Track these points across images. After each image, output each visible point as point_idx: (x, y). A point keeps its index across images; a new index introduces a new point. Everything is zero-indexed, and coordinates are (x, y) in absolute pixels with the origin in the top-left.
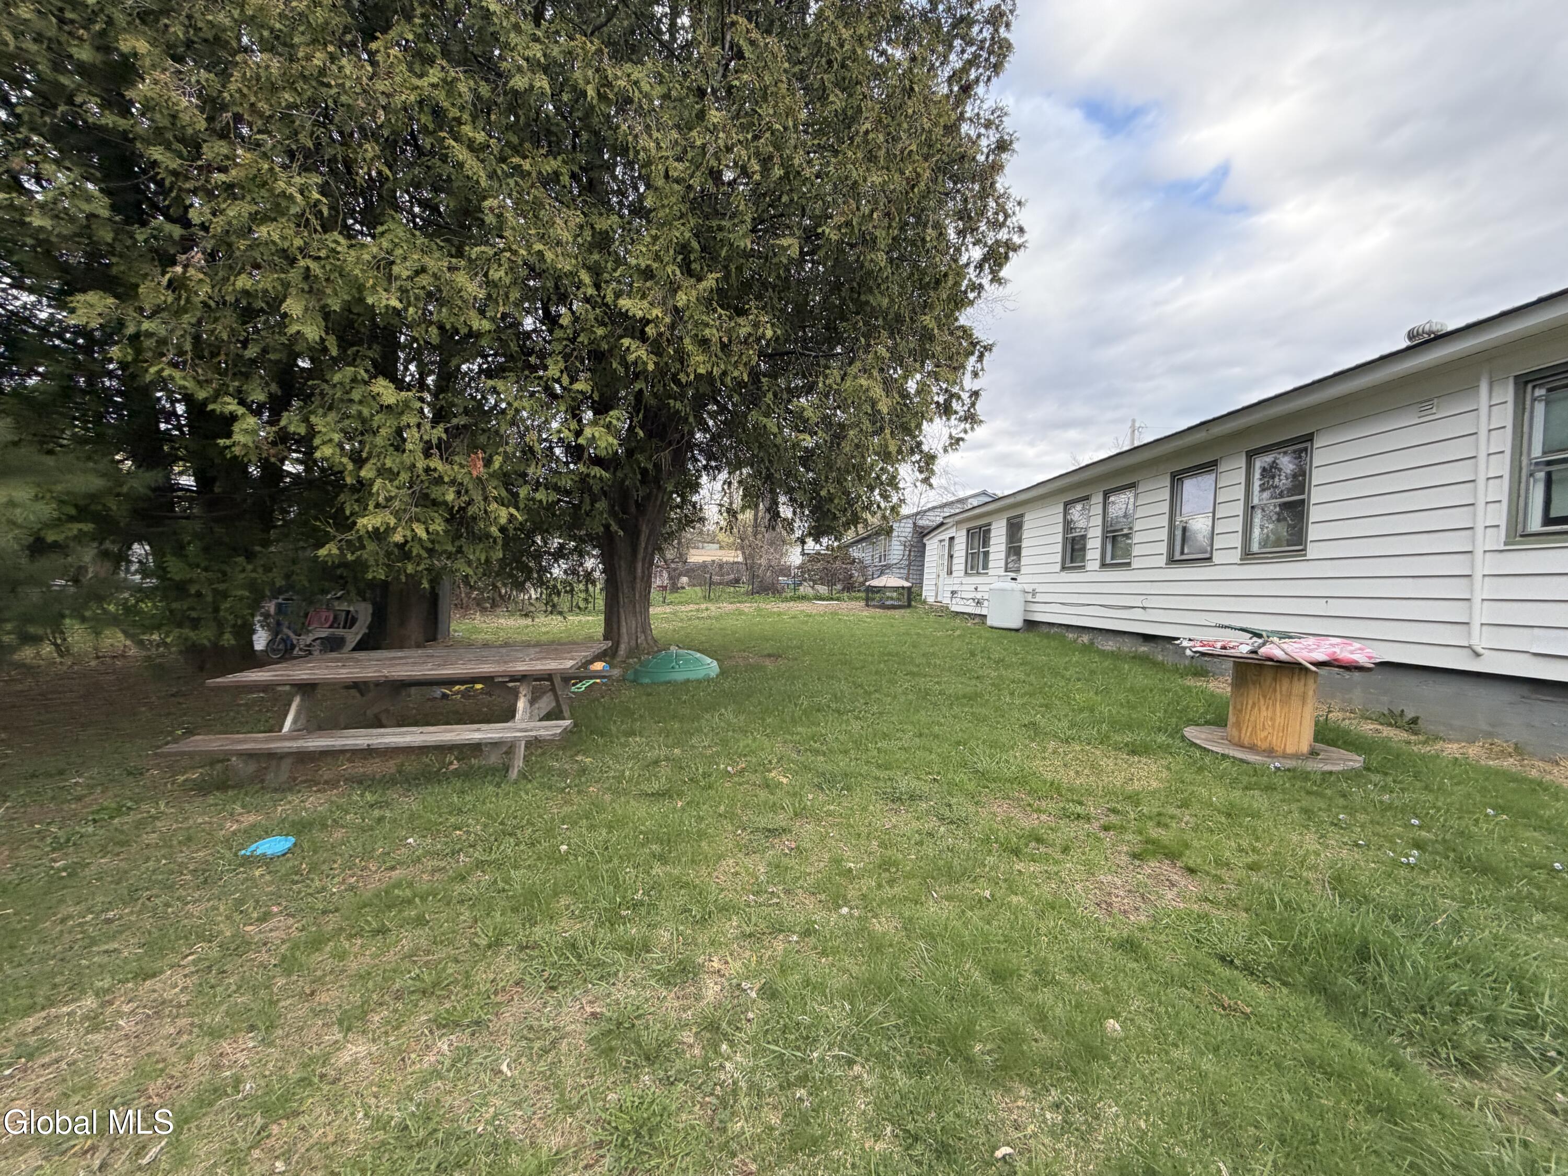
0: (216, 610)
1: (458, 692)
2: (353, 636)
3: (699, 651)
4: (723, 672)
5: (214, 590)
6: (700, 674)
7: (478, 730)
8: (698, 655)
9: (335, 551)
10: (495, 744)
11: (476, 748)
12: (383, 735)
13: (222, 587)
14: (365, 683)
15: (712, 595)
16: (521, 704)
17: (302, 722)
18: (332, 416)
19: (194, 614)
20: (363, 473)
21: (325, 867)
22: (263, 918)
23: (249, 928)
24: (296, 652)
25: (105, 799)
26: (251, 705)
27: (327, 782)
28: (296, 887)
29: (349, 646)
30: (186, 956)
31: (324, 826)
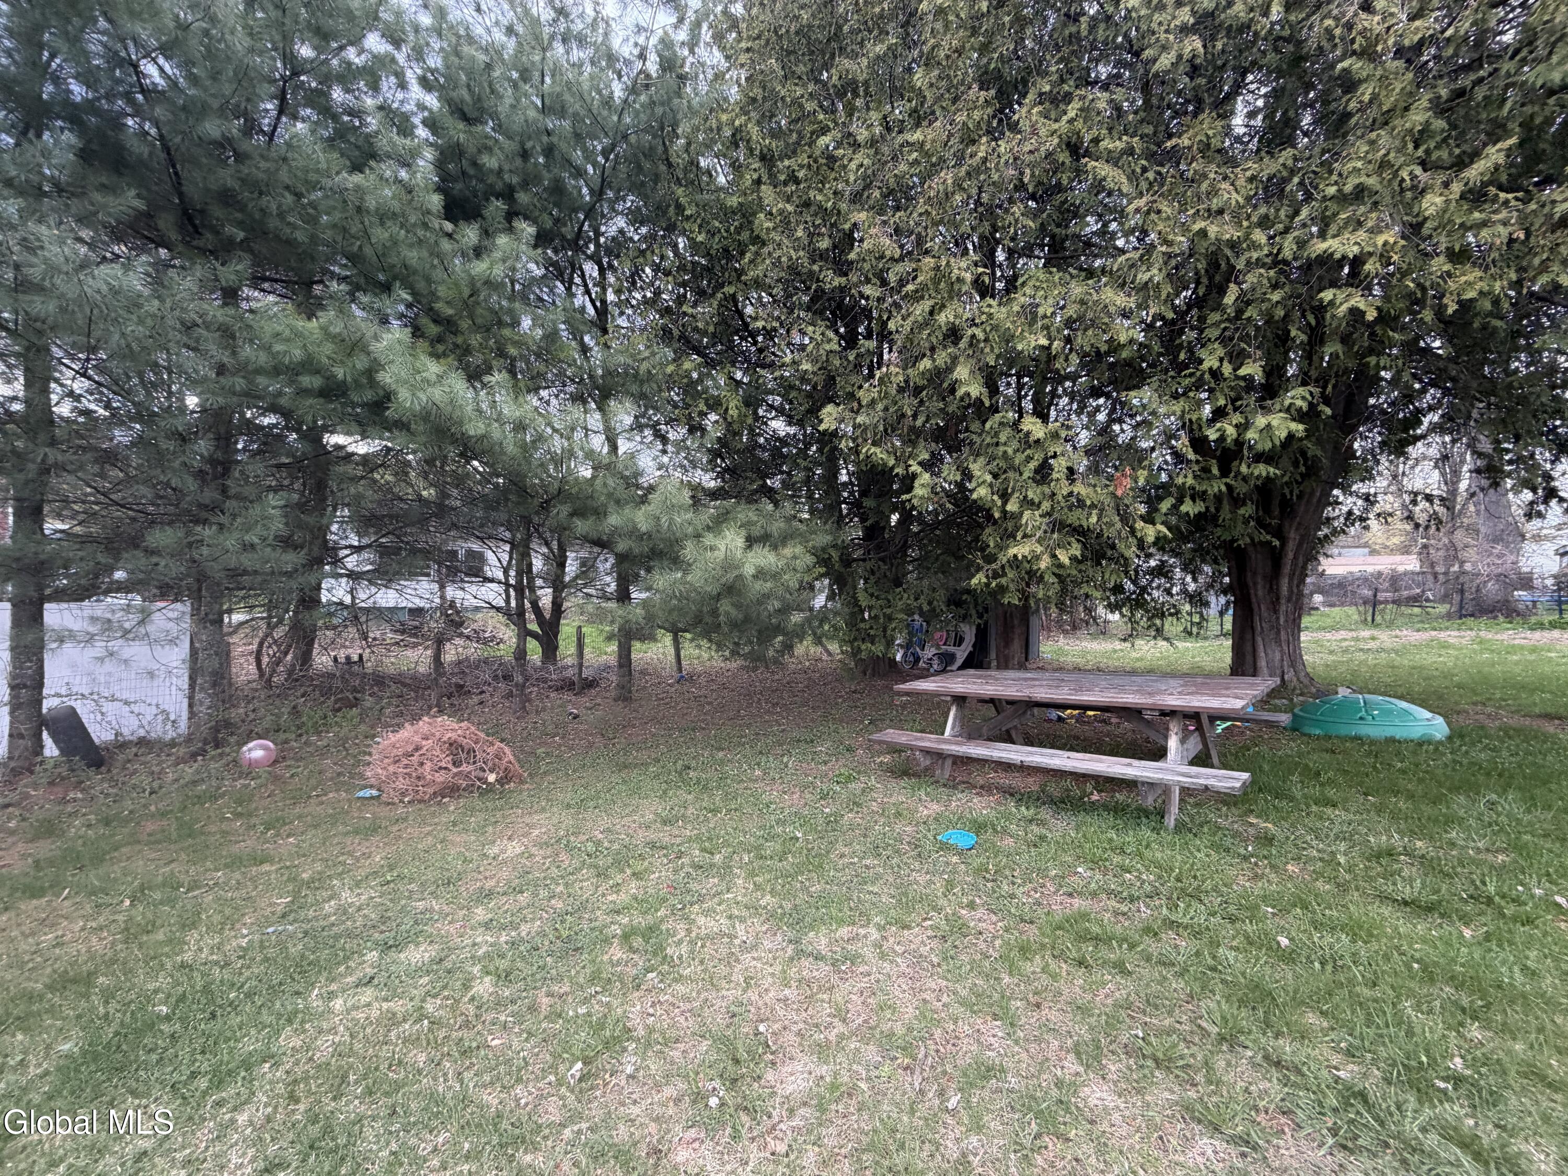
0: (885, 631)
1: (1072, 717)
2: (962, 653)
3: (1401, 697)
4: (1456, 734)
6: (1416, 732)
7: (1130, 765)
8: (1404, 705)
9: (984, 580)
10: (1152, 785)
11: (1130, 784)
12: (1031, 753)
13: (888, 611)
14: (999, 700)
15: (1378, 618)
16: (1173, 743)
17: (957, 729)
18: (982, 460)
19: (872, 632)
20: (1009, 508)
21: (1007, 873)
22: (972, 906)
23: (964, 912)
24: (921, 664)
25: (839, 767)
26: (904, 706)
27: (982, 787)
28: (989, 885)
29: (959, 662)
30: (925, 919)
31: (995, 831)
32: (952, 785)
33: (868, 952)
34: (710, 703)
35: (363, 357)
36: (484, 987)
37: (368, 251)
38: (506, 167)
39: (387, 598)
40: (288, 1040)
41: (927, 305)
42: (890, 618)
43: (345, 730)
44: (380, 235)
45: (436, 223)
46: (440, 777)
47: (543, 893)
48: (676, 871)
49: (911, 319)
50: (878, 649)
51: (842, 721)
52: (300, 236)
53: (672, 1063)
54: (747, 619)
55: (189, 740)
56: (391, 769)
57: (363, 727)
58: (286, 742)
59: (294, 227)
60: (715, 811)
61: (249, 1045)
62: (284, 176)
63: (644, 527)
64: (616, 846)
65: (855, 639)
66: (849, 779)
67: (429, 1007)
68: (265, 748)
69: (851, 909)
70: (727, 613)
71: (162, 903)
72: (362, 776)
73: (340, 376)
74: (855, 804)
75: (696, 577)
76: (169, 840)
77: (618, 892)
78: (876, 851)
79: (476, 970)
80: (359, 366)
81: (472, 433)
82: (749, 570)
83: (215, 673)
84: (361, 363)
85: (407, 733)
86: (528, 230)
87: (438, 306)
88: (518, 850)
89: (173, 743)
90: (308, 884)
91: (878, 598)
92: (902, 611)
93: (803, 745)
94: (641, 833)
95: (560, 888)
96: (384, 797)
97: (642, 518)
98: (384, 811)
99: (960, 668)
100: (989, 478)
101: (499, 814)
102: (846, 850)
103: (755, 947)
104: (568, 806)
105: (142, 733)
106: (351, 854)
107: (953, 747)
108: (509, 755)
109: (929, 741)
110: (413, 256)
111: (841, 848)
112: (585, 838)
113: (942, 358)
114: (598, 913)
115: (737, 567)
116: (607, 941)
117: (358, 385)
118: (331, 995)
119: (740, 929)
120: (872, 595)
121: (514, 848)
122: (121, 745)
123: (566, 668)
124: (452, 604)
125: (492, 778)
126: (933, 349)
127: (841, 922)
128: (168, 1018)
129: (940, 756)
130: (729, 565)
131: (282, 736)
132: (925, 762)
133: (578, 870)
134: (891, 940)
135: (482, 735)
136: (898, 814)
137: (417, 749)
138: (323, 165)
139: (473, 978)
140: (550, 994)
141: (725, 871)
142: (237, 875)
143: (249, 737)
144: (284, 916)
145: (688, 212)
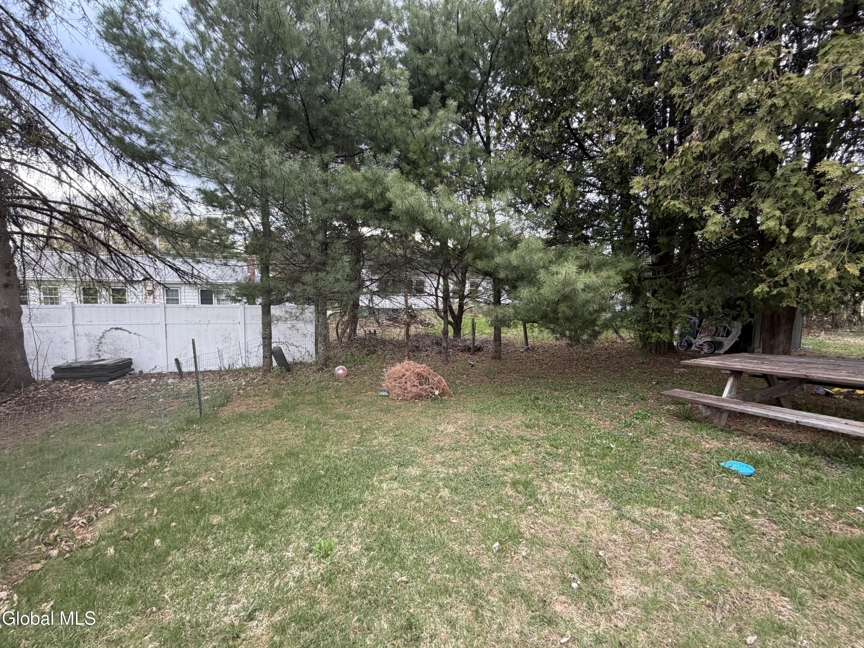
1: (840, 393)
2: (728, 343)
5: (671, 314)
9: (766, 289)
12: (808, 417)
13: (674, 312)
14: (771, 375)
17: (733, 393)
18: (770, 201)
19: (660, 325)
20: (796, 234)
21: (785, 497)
22: (754, 514)
23: (747, 517)
24: (693, 348)
25: (635, 408)
26: (682, 375)
27: (755, 435)
28: (769, 503)
29: (726, 347)
30: (715, 515)
31: (771, 467)
32: (728, 430)
33: (672, 527)
34: (546, 364)
35: (380, 186)
36: (445, 493)
37: (379, 134)
38: (440, 72)
39: (386, 304)
40: (367, 496)
41: (727, 90)
42: (674, 316)
43: (372, 364)
44: (384, 124)
45: (409, 111)
46: (414, 390)
47: (467, 453)
48: (536, 454)
49: (713, 103)
50: (664, 336)
51: (635, 381)
52: (352, 133)
53: (547, 557)
54: (575, 316)
55: (316, 363)
56: (393, 383)
57: (379, 363)
58: (350, 367)
59: (350, 128)
60: (557, 425)
61: (355, 495)
62: (346, 106)
63: (515, 263)
64: (501, 436)
65: (647, 330)
66: (645, 417)
67: (422, 496)
68: (343, 370)
69: (655, 497)
70: (564, 312)
71: (316, 429)
72: (381, 386)
73: (371, 197)
74: (651, 433)
75: (545, 291)
76: (314, 403)
77: (505, 460)
78: (671, 465)
79: (441, 484)
80: (378, 191)
81: (428, 218)
82: (580, 286)
83: (325, 336)
84: (379, 189)
85: (398, 367)
86: (452, 103)
87: (410, 155)
88: (453, 430)
89: (311, 365)
90: (366, 430)
91: (665, 303)
92: (685, 311)
93: (610, 393)
94: (514, 430)
95: (475, 452)
96: (391, 397)
97: (514, 258)
98: (391, 403)
99: (726, 353)
100: (778, 213)
101: (441, 411)
102: (648, 461)
103: (590, 506)
104: (475, 411)
105: (301, 359)
106: (380, 420)
107: (732, 406)
108: (444, 383)
109: (710, 399)
110: (398, 131)
111: (643, 458)
112: (485, 429)
113: (739, 128)
114: (496, 469)
115: (573, 284)
116: (504, 483)
117: (378, 201)
118: (381, 482)
119: (580, 494)
120: (661, 301)
121: (451, 429)
122: (296, 364)
123: (465, 340)
124: (410, 307)
125: (437, 393)
126: (731, 123)
127: (649, 504)
128: (324, 476)
129: (719, 410)
130: (566, 283)
131: (348, 365)
132: (706, 413)
133: (484, 444)
134: (688, 523)
135: (432, 371)
136: (685, 444)
137: (404, 375)
138: (361, 95)
139: (440, 487)
140: (477, 504)
141: (566, 459)
142: (339, 422)
143: (337, 364)
144: (359, 443)
145: (541, 71)
